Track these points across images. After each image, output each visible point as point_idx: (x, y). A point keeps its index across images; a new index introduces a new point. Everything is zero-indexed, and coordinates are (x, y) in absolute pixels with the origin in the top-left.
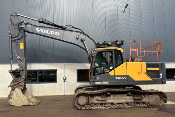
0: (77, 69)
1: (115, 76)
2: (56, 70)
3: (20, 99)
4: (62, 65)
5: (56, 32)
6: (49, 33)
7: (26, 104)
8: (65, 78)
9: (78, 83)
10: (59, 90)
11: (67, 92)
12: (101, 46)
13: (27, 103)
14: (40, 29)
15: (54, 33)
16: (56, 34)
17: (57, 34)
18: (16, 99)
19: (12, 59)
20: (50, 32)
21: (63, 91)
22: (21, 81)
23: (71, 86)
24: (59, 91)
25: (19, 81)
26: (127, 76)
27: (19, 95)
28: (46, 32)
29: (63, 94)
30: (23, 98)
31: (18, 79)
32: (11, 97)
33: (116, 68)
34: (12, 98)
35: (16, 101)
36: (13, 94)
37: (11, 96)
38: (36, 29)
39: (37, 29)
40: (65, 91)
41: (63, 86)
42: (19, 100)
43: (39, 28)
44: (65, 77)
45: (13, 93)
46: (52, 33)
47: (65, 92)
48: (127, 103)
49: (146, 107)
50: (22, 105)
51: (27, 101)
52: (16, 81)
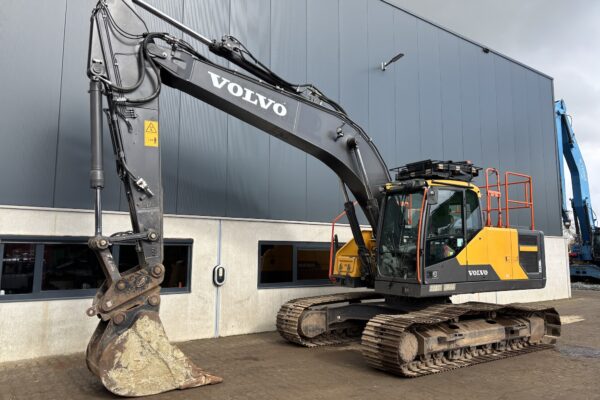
0: (260, 242)
1: (468, 267)
2: (190, 242)
3: (157, 362)
4: (210, 222)
5: (277, 102)
6: (255, 102)
7: (182, 384)
8: (221, 275)
9: (262, 292)
10: (199, 319)
11: (226, 326)
12: (440, 175)
13: (187, 377)
14: (225, 81)
15: (269, 104)
16: (276, 108)
17: (280, 110)
18: (140, 367)
19: (101, 188)
20: (257, 98)
21: (212, 323)
22: (150, 286)
23: (240, 302)
24: (197, 323)
25: (143, 287)
26: (488, 268)
27: (154, 345)
28: (244, 95)
29: (210, 334)
30: (170, 359)
31: (138, 279)
32: (114, 358)
33: (469, 241)
34: (119, 365)
35: (138, 374)
36: (126, 345)
37: (119, 354)
38: (210, 76)
39: (214, 77)
40: (220, 321)
41: (211, 302)
42: (151, 371)
43: (222, 76)
44: (221, 271)
45: (125, 340)
46: (263, 105)
47: (220, 326)
48: (494, 346)
49: (517, 353)
50: (165, 389)
51: (184, 371)
52: (127, 286)
